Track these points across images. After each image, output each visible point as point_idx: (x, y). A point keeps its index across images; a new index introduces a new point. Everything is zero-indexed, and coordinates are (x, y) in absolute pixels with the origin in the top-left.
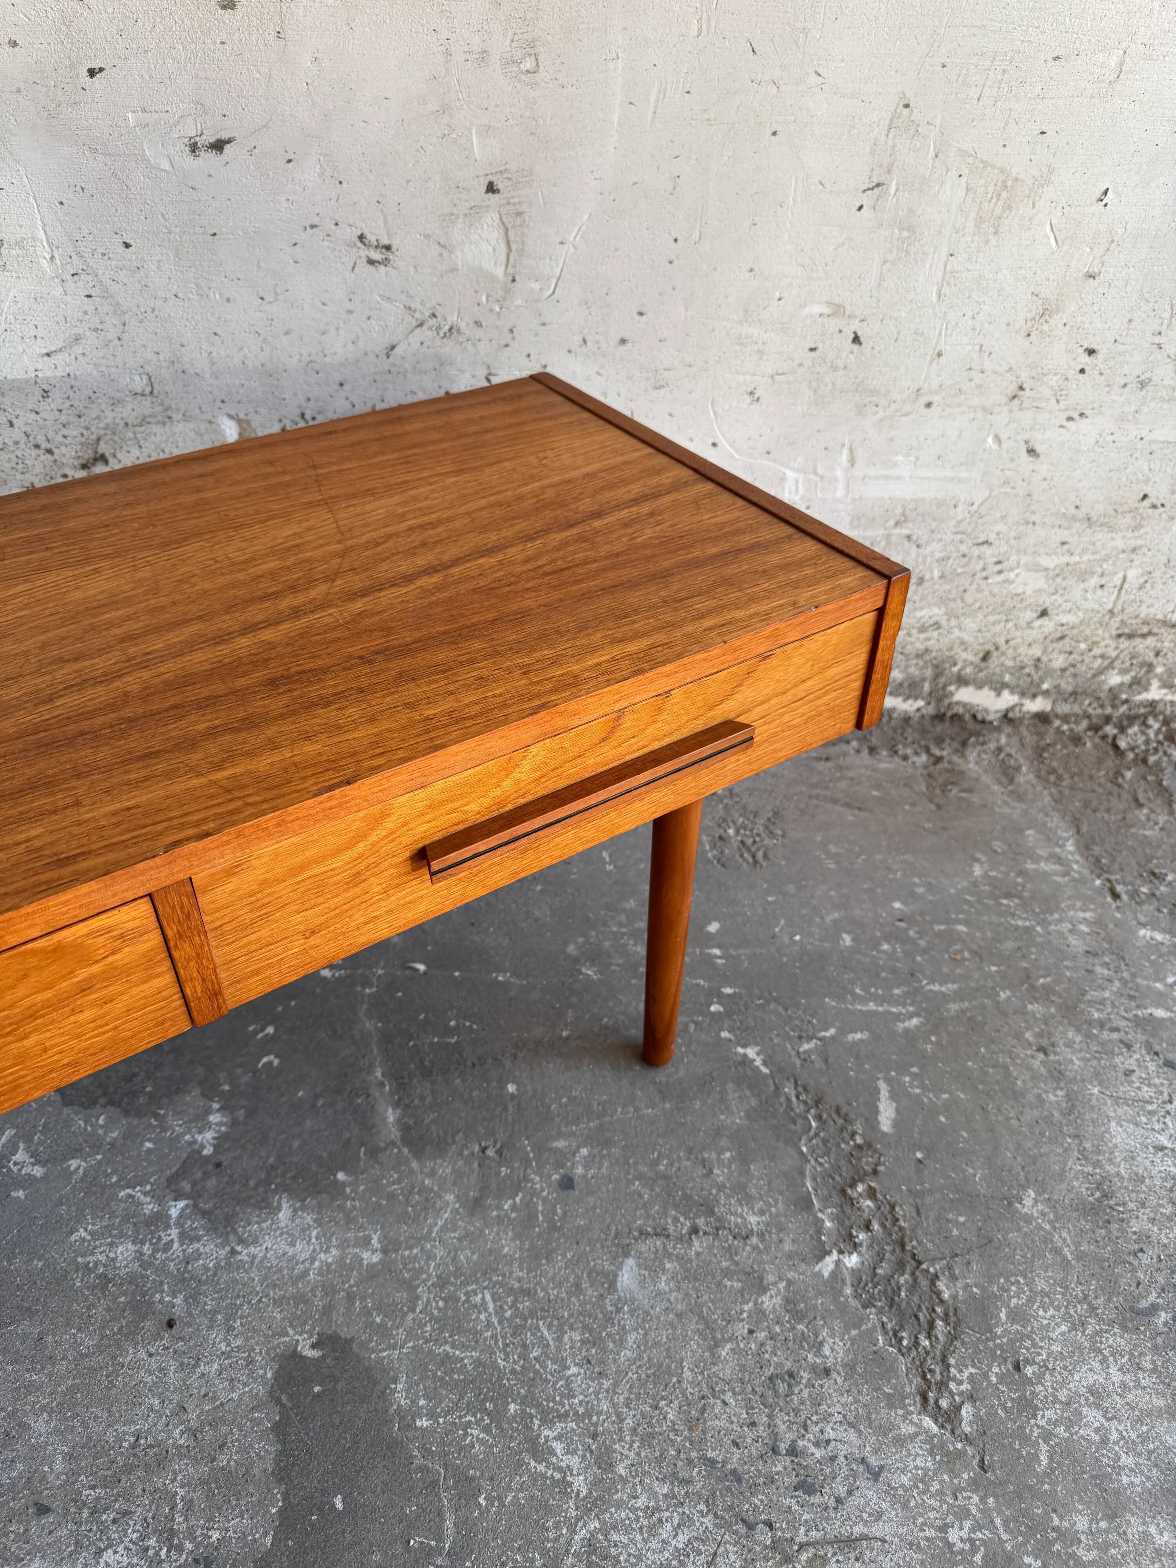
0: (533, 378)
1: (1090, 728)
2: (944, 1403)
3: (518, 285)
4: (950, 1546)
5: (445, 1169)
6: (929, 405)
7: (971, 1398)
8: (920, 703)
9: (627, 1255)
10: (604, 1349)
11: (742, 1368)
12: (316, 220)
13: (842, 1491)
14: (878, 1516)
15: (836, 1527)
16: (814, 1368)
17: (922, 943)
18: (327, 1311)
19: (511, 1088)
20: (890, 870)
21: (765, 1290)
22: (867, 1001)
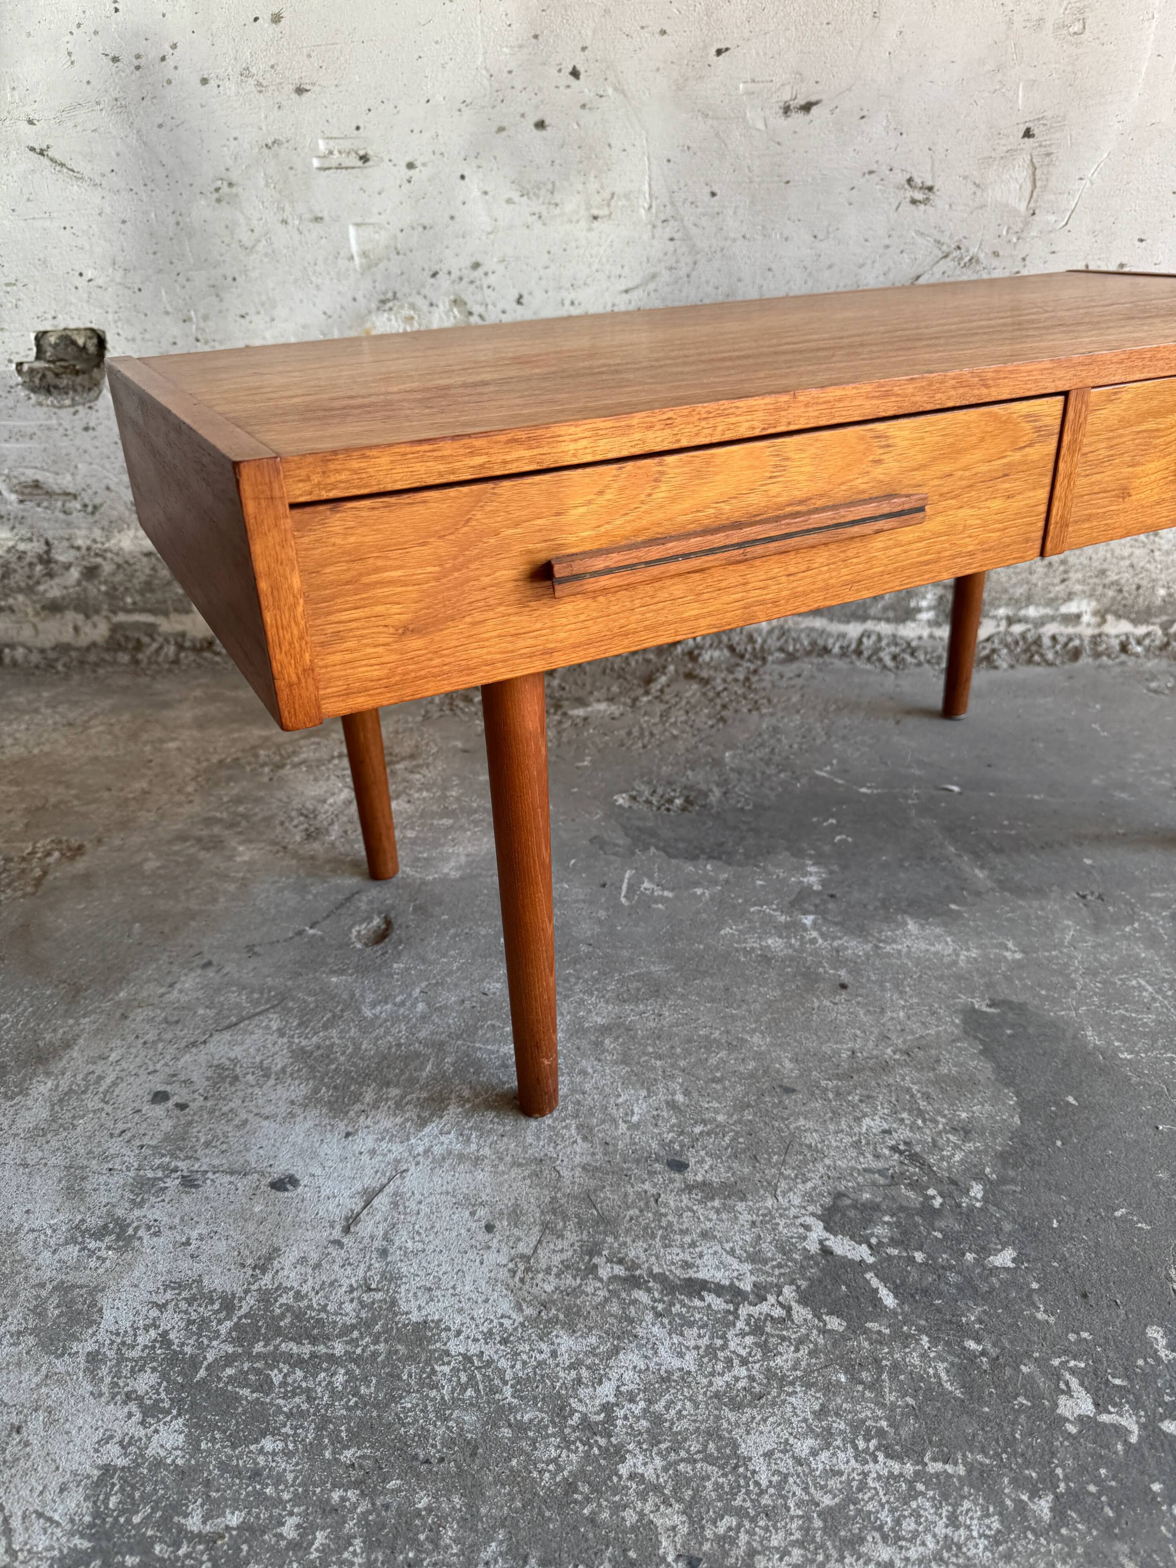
3: (1037, 218)
5: (1051, 905)
12: (874, 167)
18: (991, 986)
19: (1088, 862)
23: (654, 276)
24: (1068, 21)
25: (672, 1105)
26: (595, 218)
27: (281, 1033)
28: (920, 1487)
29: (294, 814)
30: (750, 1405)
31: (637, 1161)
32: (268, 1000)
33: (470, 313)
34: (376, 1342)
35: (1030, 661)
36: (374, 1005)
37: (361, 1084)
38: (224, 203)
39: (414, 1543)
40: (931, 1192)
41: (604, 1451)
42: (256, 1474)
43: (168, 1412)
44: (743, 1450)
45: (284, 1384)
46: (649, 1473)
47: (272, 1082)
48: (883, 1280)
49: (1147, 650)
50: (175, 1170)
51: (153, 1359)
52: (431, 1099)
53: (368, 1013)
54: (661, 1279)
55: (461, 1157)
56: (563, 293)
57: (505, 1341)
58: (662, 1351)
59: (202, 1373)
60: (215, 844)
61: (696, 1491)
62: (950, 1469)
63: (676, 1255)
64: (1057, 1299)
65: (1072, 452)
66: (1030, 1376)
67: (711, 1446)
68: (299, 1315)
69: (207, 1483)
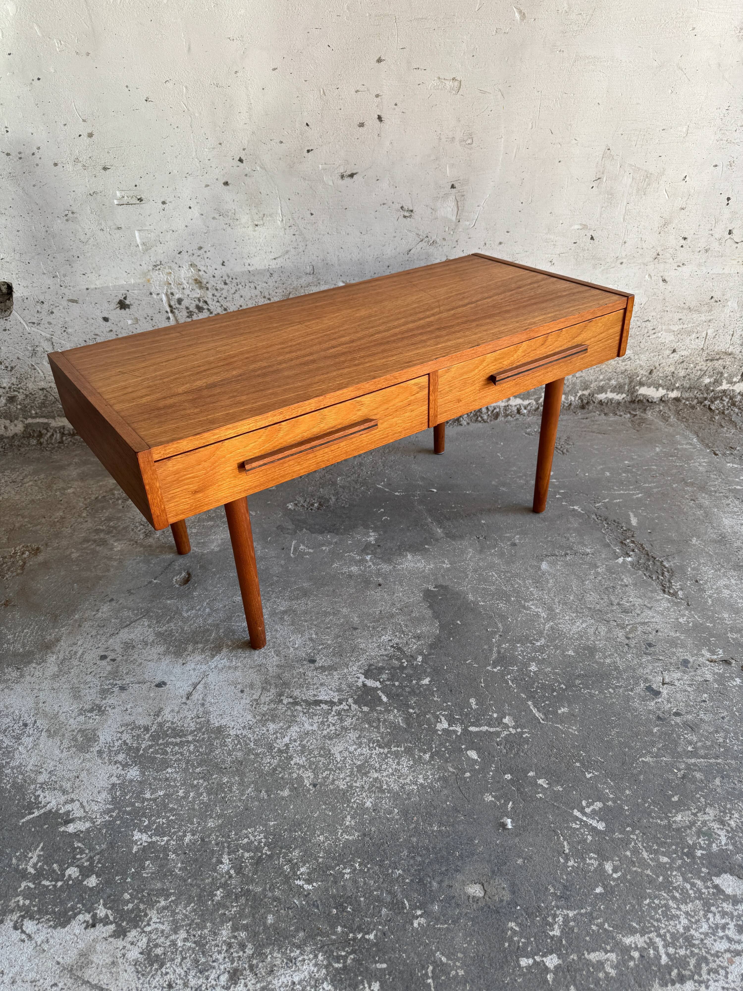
0: (473, 255)
1: (698, 403)
2: (671, 591)
3: (461, 223)
4: (680, 623)
5: (465, 543)
6: (622, 263)
7: (681, 589)
8: (624, 395)
9: (543, 561)
10: (542, 584)
11: (594, 586)
12: (385, 202)
13: (639, 612)
14: (653, 617)
15: (639, 620)
16: (621, 585)
17: (639, 473)
18: (436, 579)
19: (483, 522)
20: (621, 452)
21: (598, 567)
22: (619, 491)
23: (287, 252)
24: (465, 138)
25: (311, 639)
26: (257, 225)
27: (150, 627)
28: (389, 755)
29: (137, 524)
30: (335, 738)
31: (297, 662)
32: (141, 613)
33: (199, 270)
34: (203, 734)
35: (476, 420)
36: (187, 611)
37: (186, 644)
38: (70, 222)
39: (224, 792)
40: (403, 661)
41: (286, 758)
42: (167, 779)
43: (132, 765)
44: (332, 752)
45: (172, 752)
46: (301, 762)
47: (149, 647)
48: (383, 693)
49: (529, 411)
50: (116, 684)
51: (122, 750)
52: (215, 647)
53: (185, 615)
54: (306, 701)
55: (229, 668)
56: (245, 261)
57: (250, 729)
58: (305, 725)
59: (141, 752)
60: (104, 543)
61: (316, 766)
62: (399, 749)
63: (311, 692)
64: (442, 693)
65: (434, 392)
66: (429, 718)
67: (322, 752)
68: (174, 729)
69: (150, 784)
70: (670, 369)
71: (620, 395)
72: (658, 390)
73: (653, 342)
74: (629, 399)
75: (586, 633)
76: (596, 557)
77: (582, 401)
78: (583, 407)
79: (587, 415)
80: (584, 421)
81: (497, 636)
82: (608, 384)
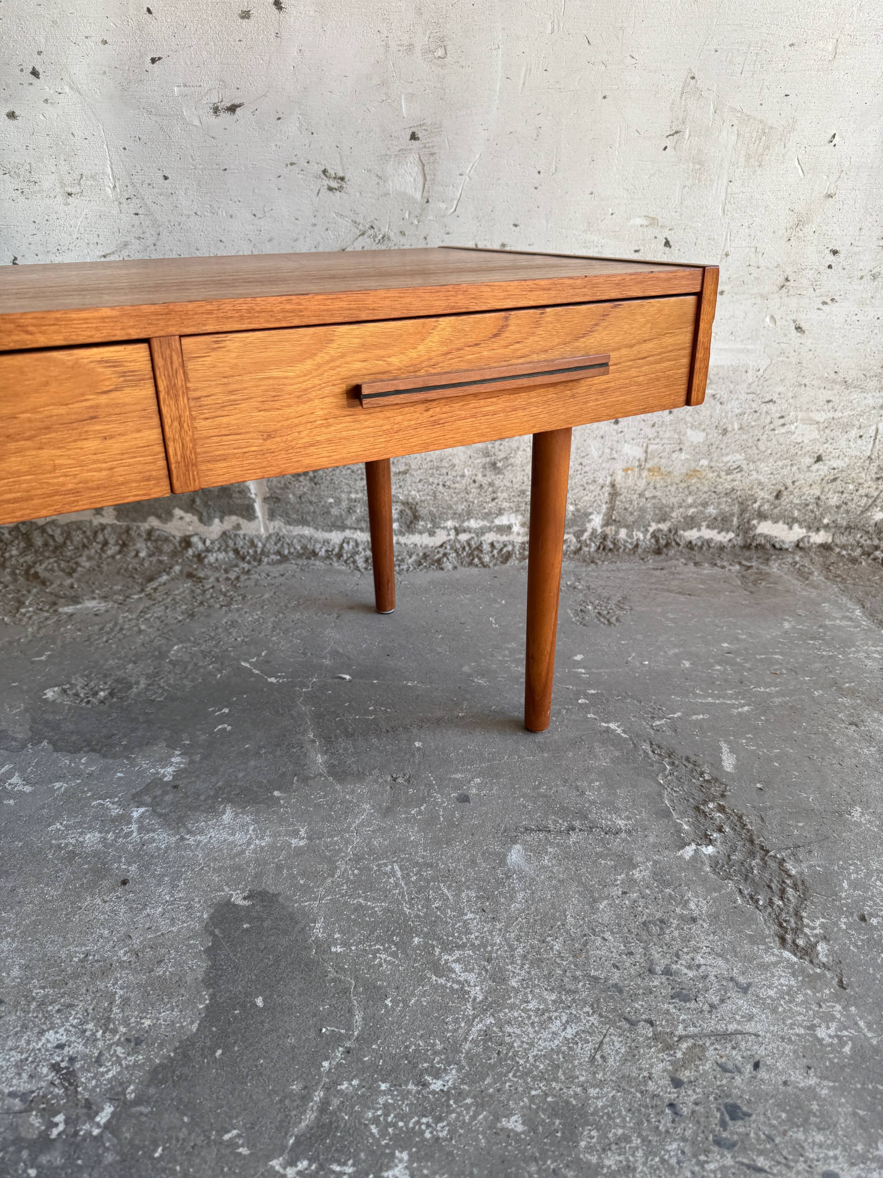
1: (863, 554)
2: (801, 942)
3: (431, 205)
4: (820, 1041)
5: (362, 789)
6: (722, 293)
7: (825, 938)
8: (731, 535)
9: (515, 842)
10: (497, 903)
11: (618, 916)
12: (294, 160)
13: (715, 1000)
14: (751, 1018)
15: (712, 1024)
16: (682, 917)
17: (748, 665)
18: (258, 876)
19: (417, 744)
20: (717, 626)
21: (635, 867)
22: (705, 697)
23: (126, 245)
24: (433, 47)
26: (70, 194)
35: (471, 564)
40: (58, 1119)
70: (812, 492)
71: (723, 534)
72: (791, 528)
73: (781, 440)
74: (739, 541)
75: (569, 1058)
76: (634, 841)
77: (657, 541)
78: (658, 552)
79: (664, 564)
80: (658, 573)
81: (339, 1052)
82: (702, 512)
